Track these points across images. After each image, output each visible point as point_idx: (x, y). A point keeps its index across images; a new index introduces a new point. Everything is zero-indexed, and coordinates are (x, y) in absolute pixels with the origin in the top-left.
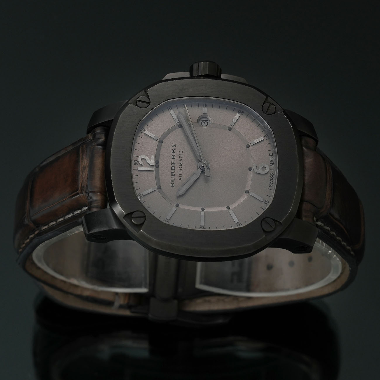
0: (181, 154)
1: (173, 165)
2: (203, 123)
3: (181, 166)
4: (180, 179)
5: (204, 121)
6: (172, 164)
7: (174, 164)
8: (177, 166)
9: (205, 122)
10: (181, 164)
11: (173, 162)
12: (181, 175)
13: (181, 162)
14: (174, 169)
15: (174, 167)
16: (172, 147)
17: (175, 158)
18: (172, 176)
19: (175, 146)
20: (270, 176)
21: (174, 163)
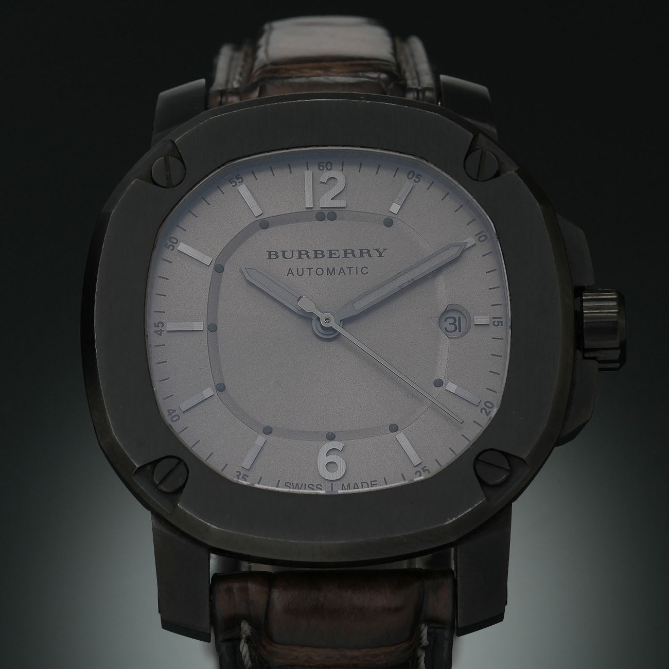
0: (359, 270)
1: (327, 254)
2: (452, 321)
3: (325, 271)
4: (290, 272)
5: (457, 324)
6: (330, 251)
7: (330, 257)
8: (325, 263)
9: (455, 326)
10: (331, 272)
11: (335, 254)
12: (300, 273)
13: (337, 272)
14: (316, 257)
15: (323, 256)
16: (377, 250)
17: (346, 256)
18: (296, 254)
19: (380, 255)
20: (315, 484)
21: (333, 256)
